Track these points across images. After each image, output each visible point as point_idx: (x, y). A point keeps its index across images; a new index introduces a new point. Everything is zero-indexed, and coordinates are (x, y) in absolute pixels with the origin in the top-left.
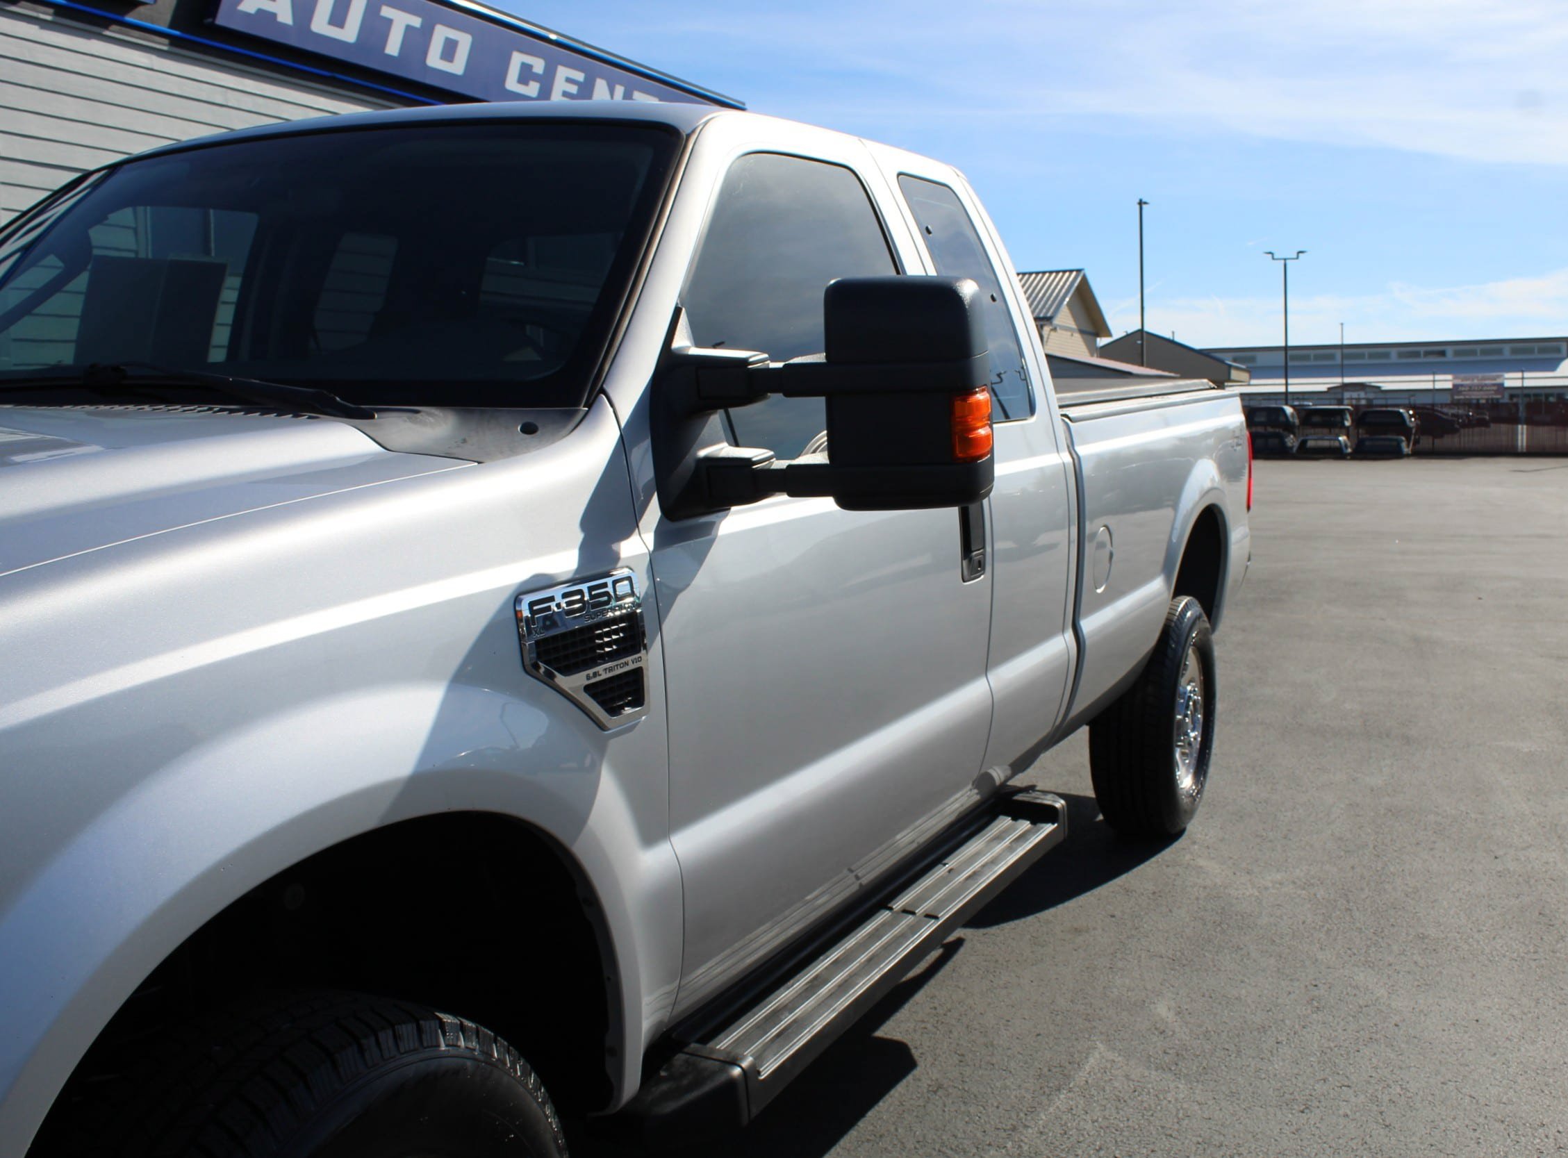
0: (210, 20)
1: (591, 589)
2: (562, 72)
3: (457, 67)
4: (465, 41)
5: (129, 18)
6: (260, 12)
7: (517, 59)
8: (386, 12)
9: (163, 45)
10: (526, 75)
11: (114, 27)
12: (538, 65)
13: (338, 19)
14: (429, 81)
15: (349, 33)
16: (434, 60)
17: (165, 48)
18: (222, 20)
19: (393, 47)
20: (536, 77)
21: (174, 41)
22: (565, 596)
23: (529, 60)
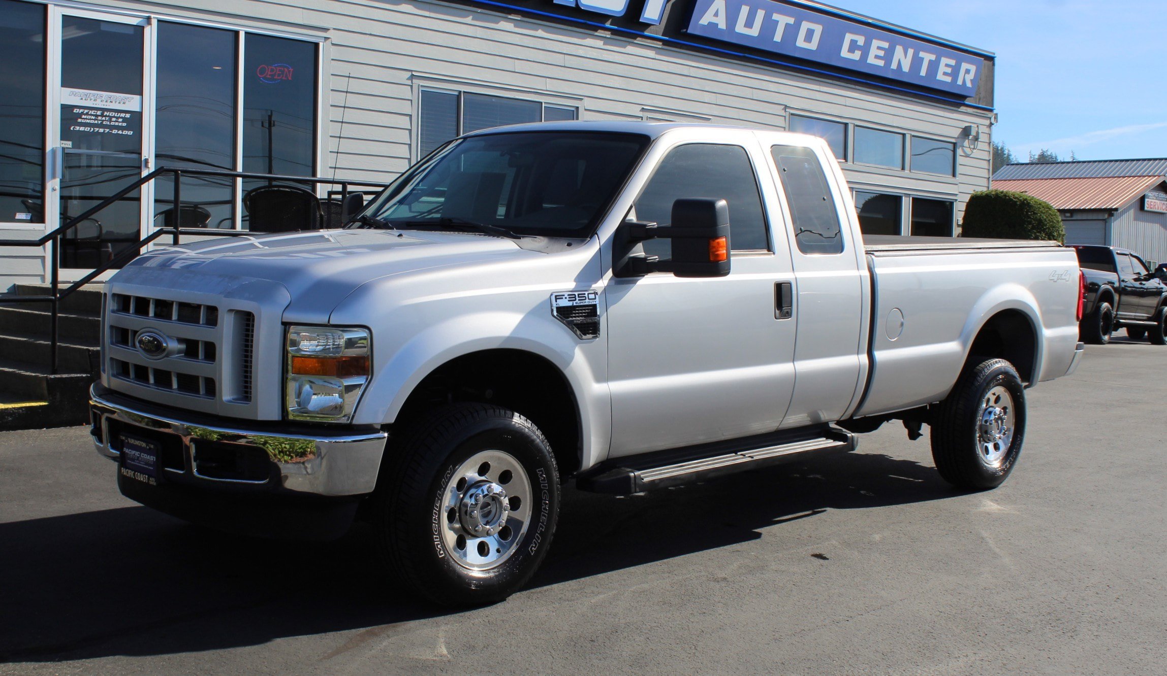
0: (685, 30)
1: (578, 295)
2: (875, 43)
3: (813, 46)
4: (818, 29)
5: (646, 33)
6: (710, 23)
7: (849, 37)
8: (775, 17)
9: (659, 45)
10: (853, 46)
11: (638, 39)
12: (861, 40)
13: (749, 24)
14: (797, 55)
15: (754, 32)
16: (801, 43)
17: (660, 47)
18: (690, 30)
19: (778, 38)
20: (859, 48)
21: (665, 43)
22: (568, 295)
23: (855, 37)
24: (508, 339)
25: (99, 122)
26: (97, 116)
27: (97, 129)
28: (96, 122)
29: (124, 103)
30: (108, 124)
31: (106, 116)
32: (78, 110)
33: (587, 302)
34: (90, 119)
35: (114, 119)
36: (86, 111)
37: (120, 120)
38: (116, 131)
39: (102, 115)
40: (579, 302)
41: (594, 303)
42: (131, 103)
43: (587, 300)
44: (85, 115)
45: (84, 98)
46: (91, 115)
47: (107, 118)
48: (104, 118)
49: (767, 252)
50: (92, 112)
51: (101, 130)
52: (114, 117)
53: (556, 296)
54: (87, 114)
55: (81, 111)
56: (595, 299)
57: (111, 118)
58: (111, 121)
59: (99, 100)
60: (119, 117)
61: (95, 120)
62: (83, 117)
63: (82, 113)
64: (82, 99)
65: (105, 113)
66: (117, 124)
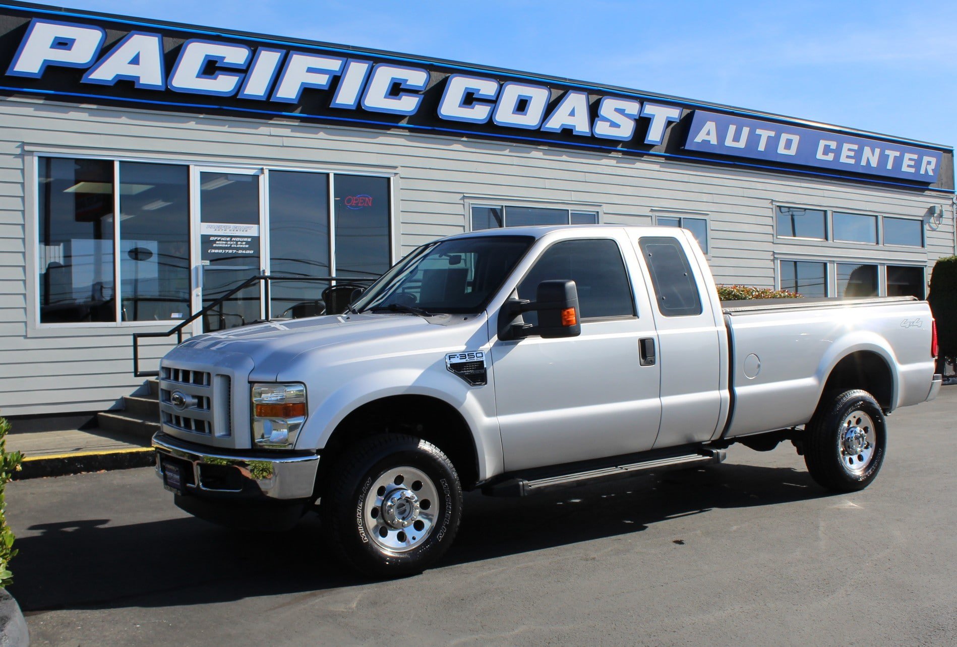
0: (683, 147)
2: (846, 146)
3: (792, 151)
4: (796, 139)
5: (651, 152)
6: (703, 140)
7: (822, 143)
8: (758, 132)
9: (662, 160)
10: (827, 150)
11: (645, 156)
12: (833, 145)
13: (737, 138)
14: (778, 160)
15: (742, 144)
16: (781, 150)
17: (663, 161)
18: (687, 147)
19: (762, 147)
20: (832, 151)
21: (667, 158)
22: (460, 355)
23: (828, 143)
24: (410, 387)
25: (229, 246)
26: (227, 241)
27: (227, 251)
28: (227, 246)
29: (246, 231)
30: (235, 246)
31: (234, 241)
32: (213, 238)
33: (476, 359)
34: (222, 244)
35: (239, 243)
36: (219, 238)
37: (244, 243)
38: (241, 251)
39: (231, 241)
40: (469, 359)
41: (482, 360)
42: (250, 230)
43: (476, 358)
44: (218, 241)
45: (217, 229)
46: (223, 241)
47: (234, 242)
48: (232, 243)
49: (633, 317)
50: (222, 239)
51: (230, 251)
52: (239, 241)
53: (449, 356)
54: (220, 240)
55: (216, 238)
56: (482, 356)
57: (237, 242)
58: (237, 244)
59: (228, 230)
60: (243, 241)
61: (226, 244)
62: (217, 242)
63: (216, 240)
64: (216, 230)
65: (233, 239)
66: (241, 246)
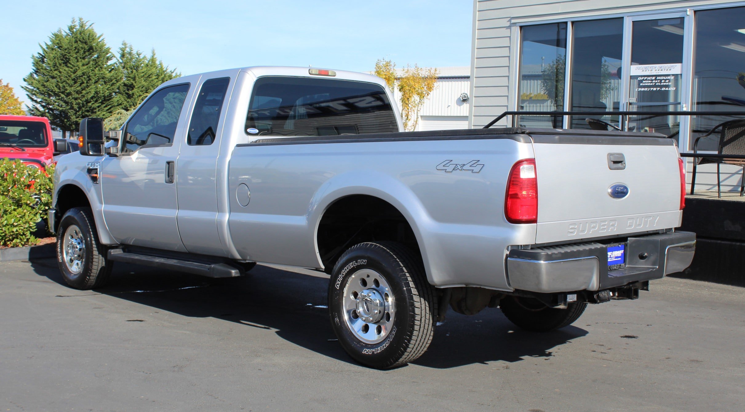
25: (654, 84)
26: (652, 80)
27: (652, 89)
28: (652, 84)
29: (670, 70)
30: (659, 84)
31: (658, 80)
32: (641, 78)
34: (648, 83)
35: (663, 81)
36: (645, 78)
37: (667, 81)
38: (665, 88)
39: (656, 79)
42: (675, 68)
44: (645, 80)
45: (644, 70)
46: (649, 80)
50: (649, 78)
51: (655, 89)
52: (663, 79)
55: (643, 78)
57: (661, 80)
58: (661, 82)
59: (654, 70)
60: (667, 79)
62: (644, 82)
63: (643, 80)
65: (658, 78)
66: (665, 84)
